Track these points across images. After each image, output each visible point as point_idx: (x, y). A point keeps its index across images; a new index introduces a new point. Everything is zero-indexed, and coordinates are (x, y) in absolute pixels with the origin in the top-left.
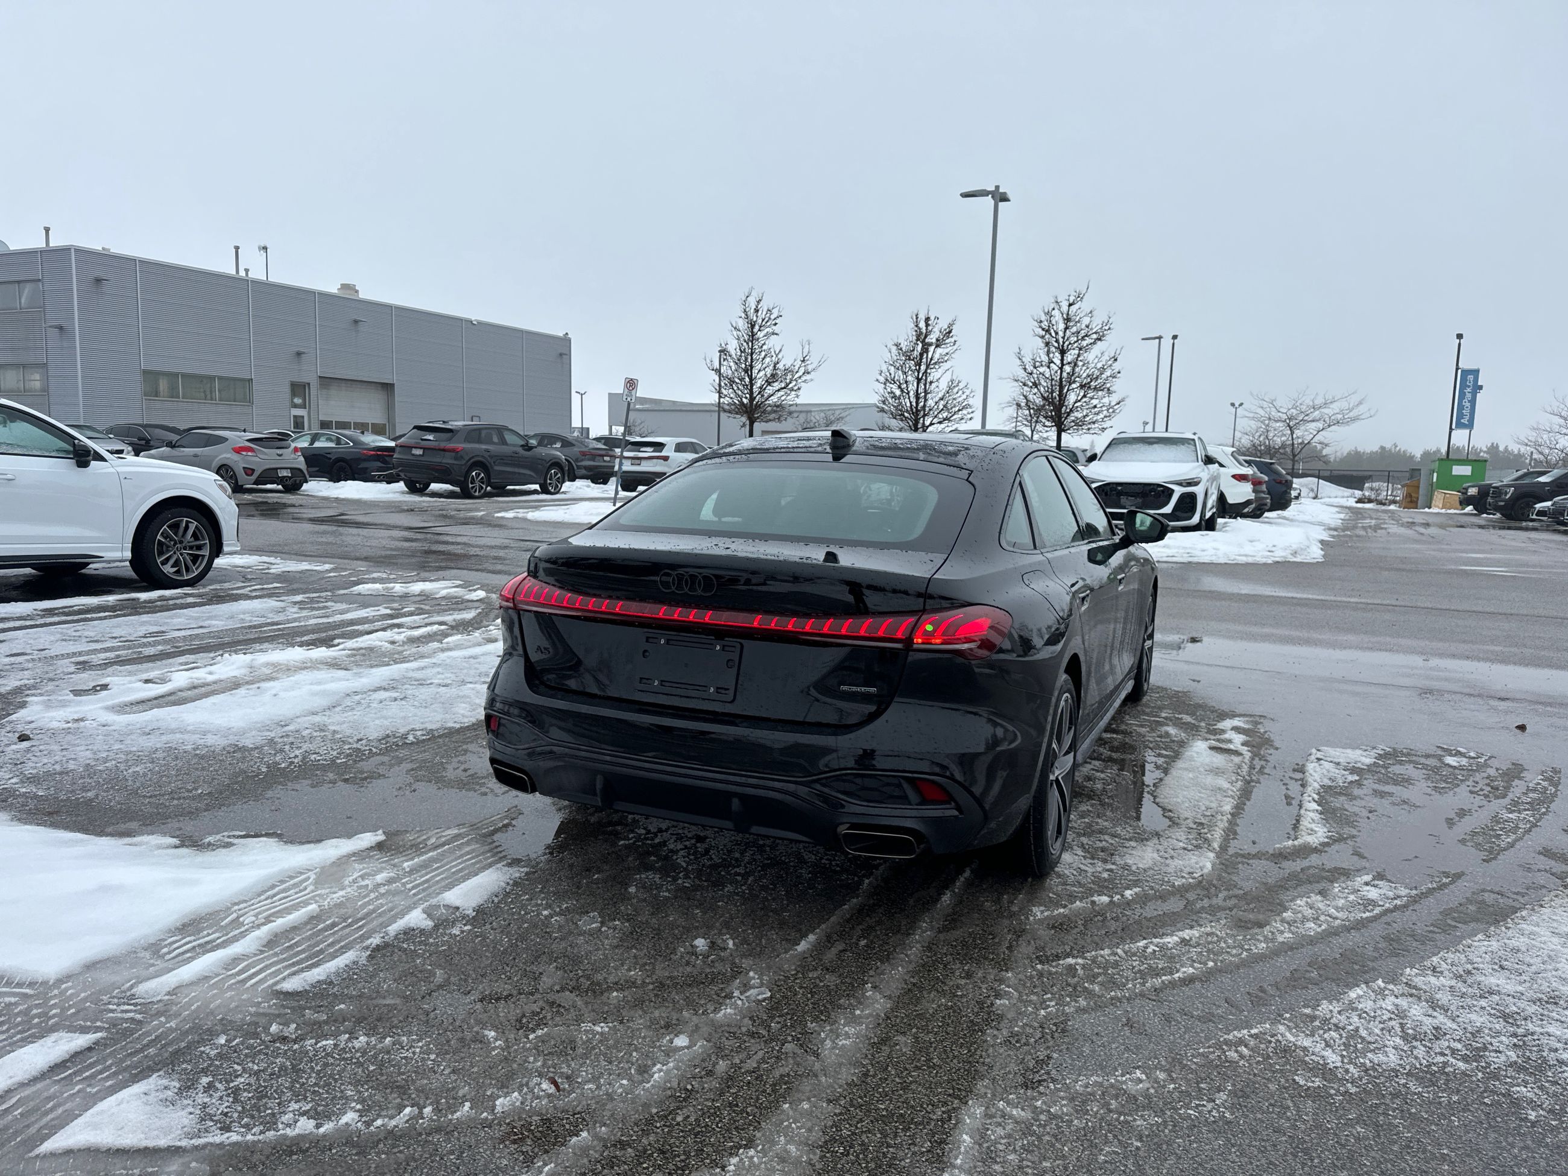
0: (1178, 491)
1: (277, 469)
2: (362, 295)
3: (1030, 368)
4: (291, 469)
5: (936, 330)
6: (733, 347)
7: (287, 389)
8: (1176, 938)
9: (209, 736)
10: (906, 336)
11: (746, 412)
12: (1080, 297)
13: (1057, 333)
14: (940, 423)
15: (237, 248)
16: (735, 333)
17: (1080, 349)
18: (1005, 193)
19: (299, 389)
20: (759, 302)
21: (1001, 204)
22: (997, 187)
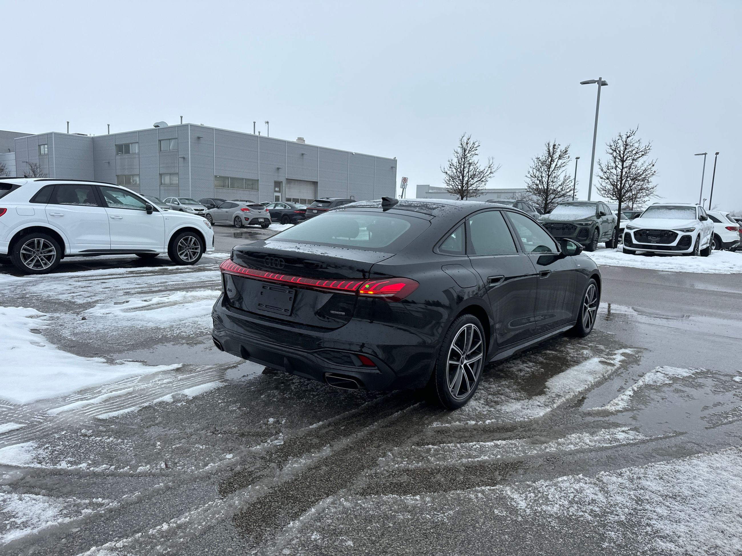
0: (681, 234)
1: (258, 218)
2: (307, 143)
3: (605, 169)
4: (264, 218)
5: (559, 150)
6: (455, 161)
7: (273, 184)
8: (492, 444)
9: (151, 323)
10: (543, 155)
11: (459, 193)
12: (633, 133)
13: (620, 152)
14: (559, 197)
15: (254, 123)
16: (456, 155)
17: (633, 160)
18: (605, 81)
19: (278, 184)
20: (468, 139)
21: (602, 87)
22: (600, 78)
